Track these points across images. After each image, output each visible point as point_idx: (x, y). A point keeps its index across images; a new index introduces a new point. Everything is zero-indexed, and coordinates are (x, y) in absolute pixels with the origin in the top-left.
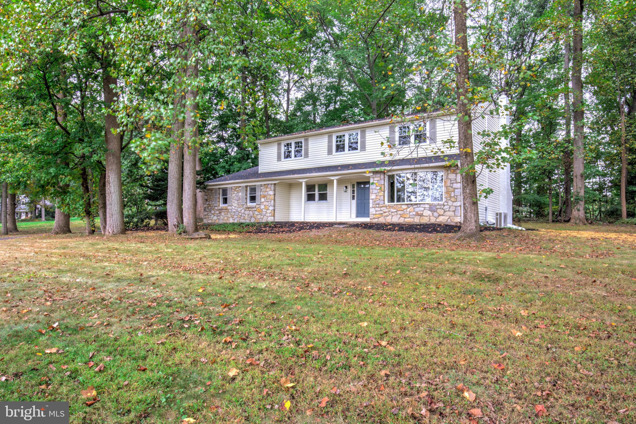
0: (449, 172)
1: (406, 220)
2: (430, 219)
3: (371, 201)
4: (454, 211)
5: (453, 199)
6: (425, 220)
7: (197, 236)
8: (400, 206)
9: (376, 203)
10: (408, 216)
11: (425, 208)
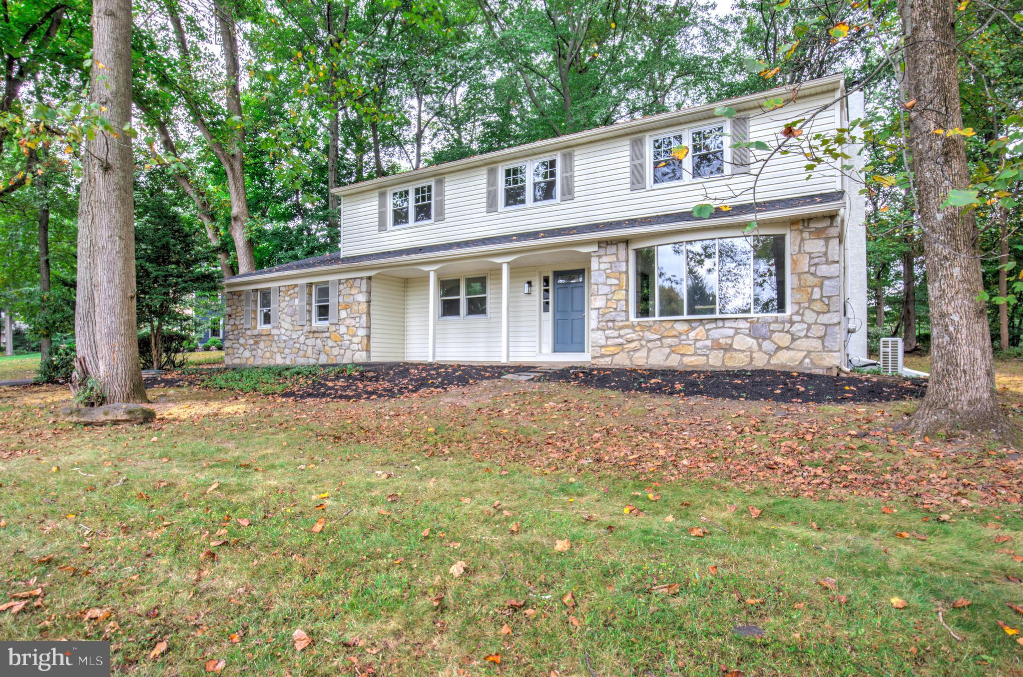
0: (806, 235)
1: (686, 360)
2: (752, 359)
3: (594, 314)
4: (822, 338)
5: (818, 306)
6: (737, 362)
7: (103, 418)
8: (669, 325)
9: (608, 317)
10: (691, 350)
11: (737, 331)
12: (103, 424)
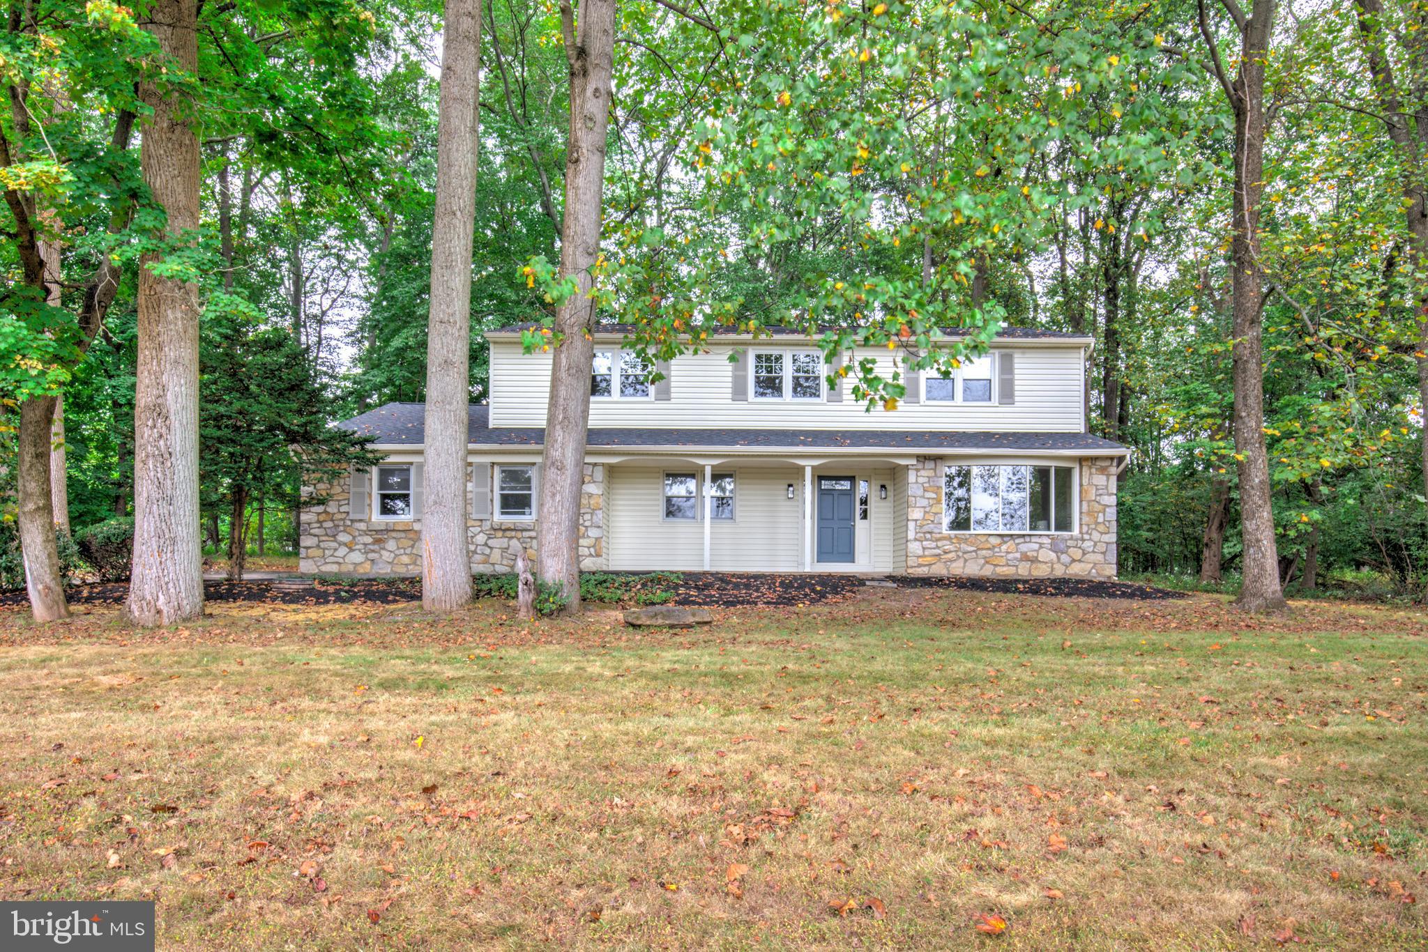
0: (1093, 470)
1: (999, 570)
2: (1053, 569)
3: (911, 525)
4: (1104, 553)
5: (1101, 528)
6: (1041, 572)
8: (983, 539)
9: (926, 529)
10: (1003, 561)
11: (1041, 546)
12: (690, 626)
